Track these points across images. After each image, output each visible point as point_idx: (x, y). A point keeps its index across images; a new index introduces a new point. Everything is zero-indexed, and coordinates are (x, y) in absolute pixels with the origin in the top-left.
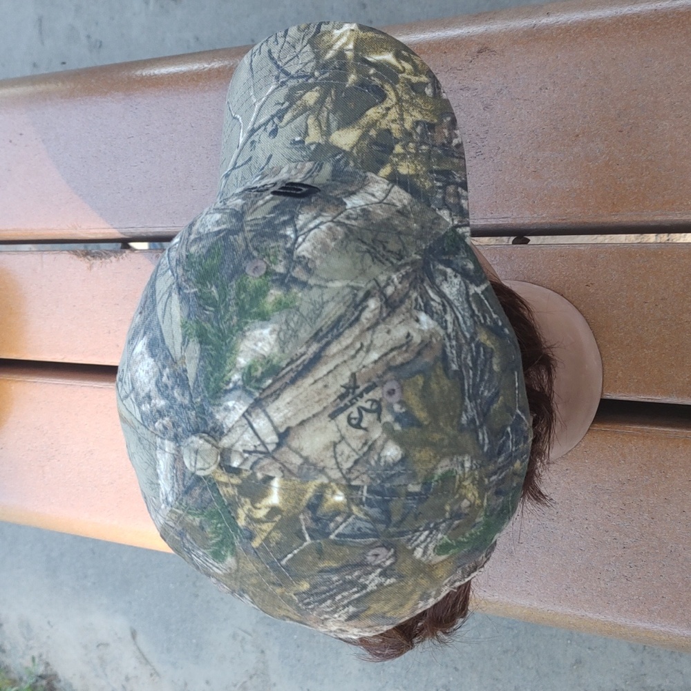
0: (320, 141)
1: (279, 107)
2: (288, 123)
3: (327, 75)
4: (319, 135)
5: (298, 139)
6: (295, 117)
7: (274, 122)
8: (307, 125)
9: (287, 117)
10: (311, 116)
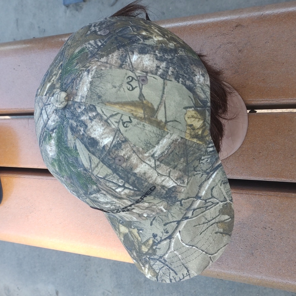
0: (131, 229)
1: (157, 247)
2: (149, 239)
3: (143, 257)
4: (133, 232)
5: (141, 231)
6: (147, 241)
7: (157, 240)
8: (140, 237)
9: (151, 242)
10: (140, 241)
